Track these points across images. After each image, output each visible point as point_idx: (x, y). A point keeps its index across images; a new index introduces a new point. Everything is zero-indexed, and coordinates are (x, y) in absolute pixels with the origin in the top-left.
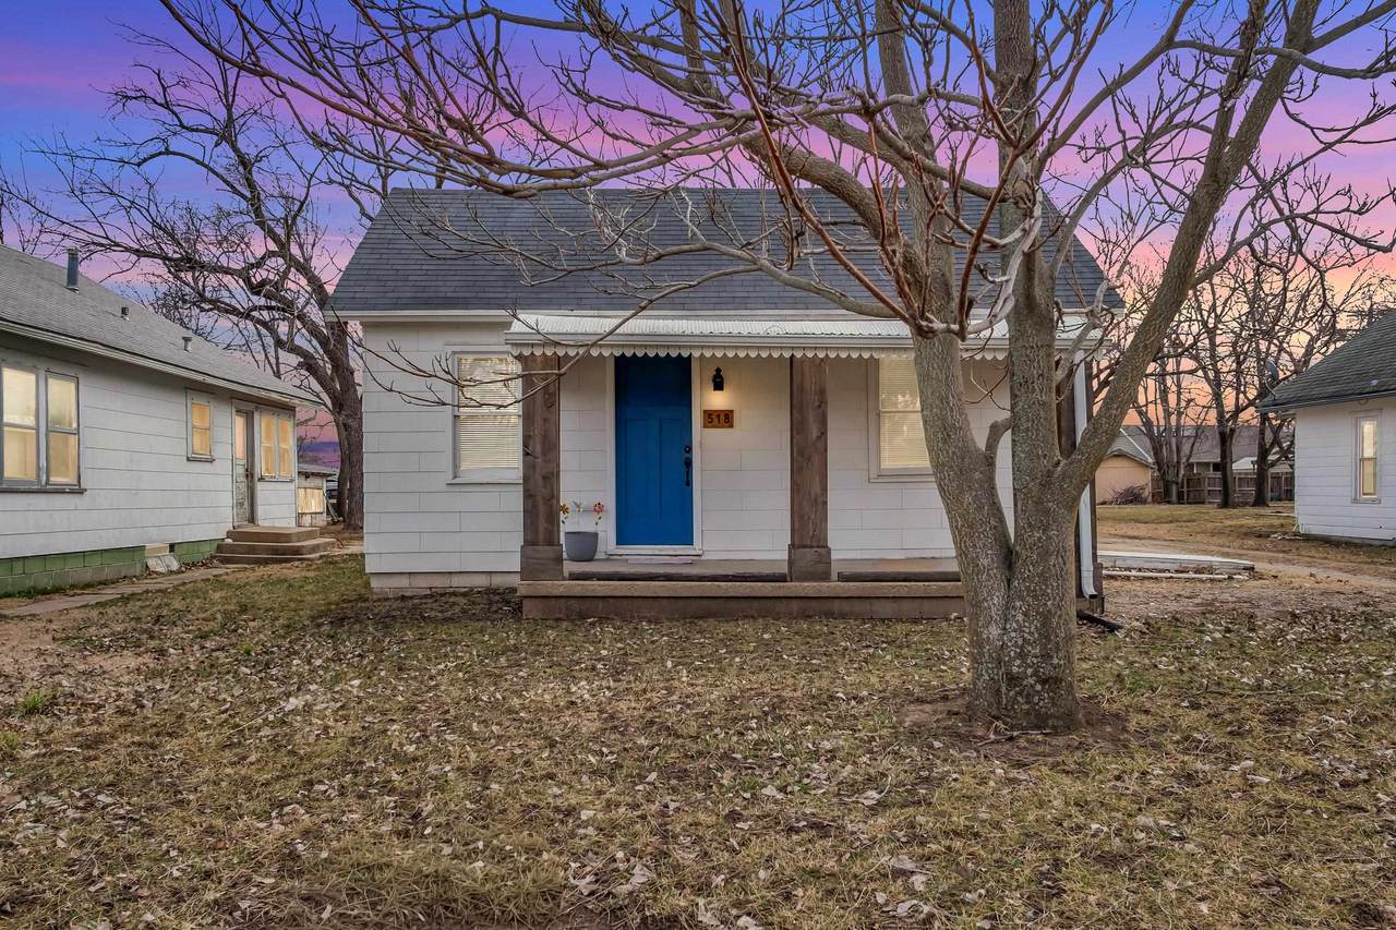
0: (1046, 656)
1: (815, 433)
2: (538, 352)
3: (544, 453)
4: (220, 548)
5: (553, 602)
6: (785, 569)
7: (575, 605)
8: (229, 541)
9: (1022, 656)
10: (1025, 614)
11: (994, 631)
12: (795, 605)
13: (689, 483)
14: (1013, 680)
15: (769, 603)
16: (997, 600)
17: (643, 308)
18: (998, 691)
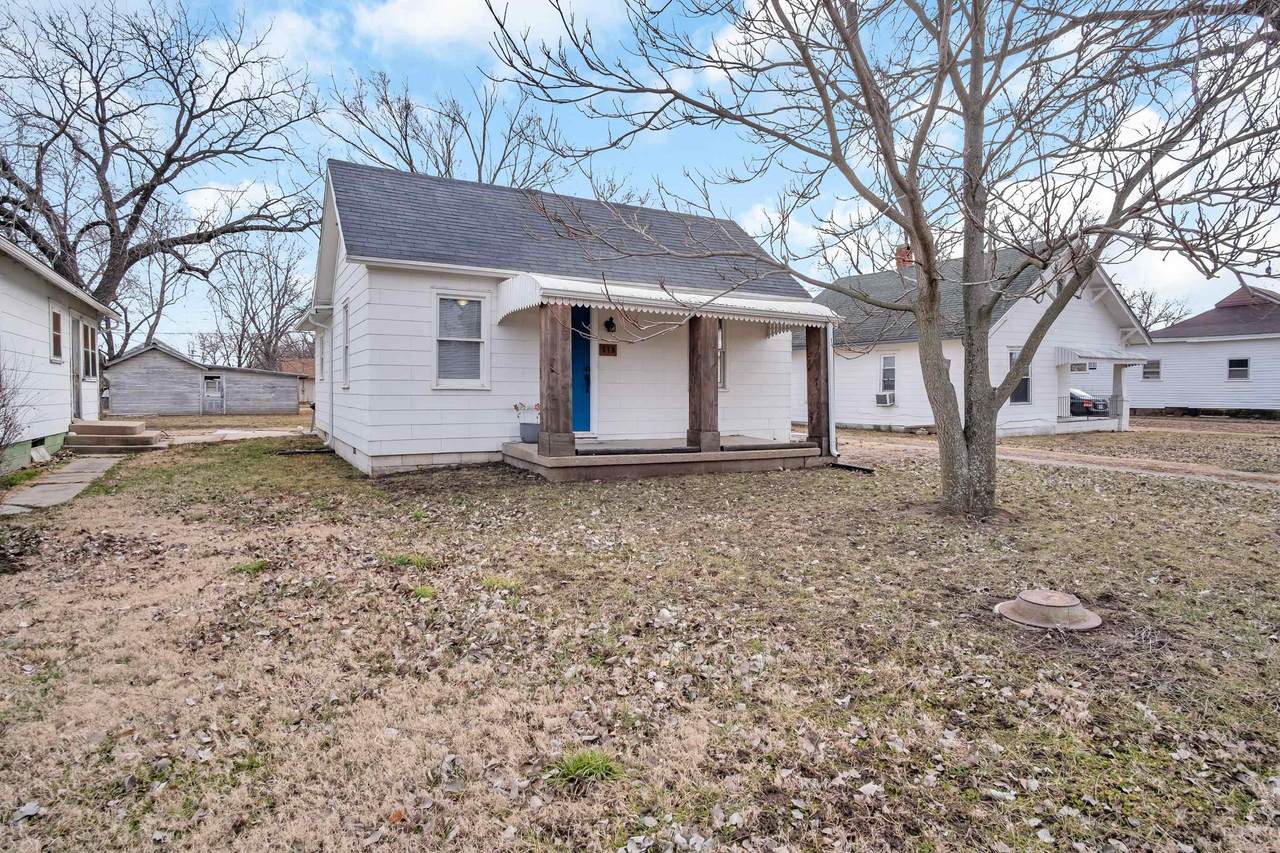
0: (989, 481)
1: (712, 364)
2: (559, 303)
3: (563, 371)
4: (66, 440)
5: (570, 470)
6: (684, 445)
7: (584, 472)
8: (73, 434)
9: (979, 482)
10: (981, 461)
11: (965, 471)
12: (703, 466)
13: (588, 391)
14: (976, 493)
15: (690, 466)
16: (964, 455)
17: (733, 289)
18: (968, 500)
